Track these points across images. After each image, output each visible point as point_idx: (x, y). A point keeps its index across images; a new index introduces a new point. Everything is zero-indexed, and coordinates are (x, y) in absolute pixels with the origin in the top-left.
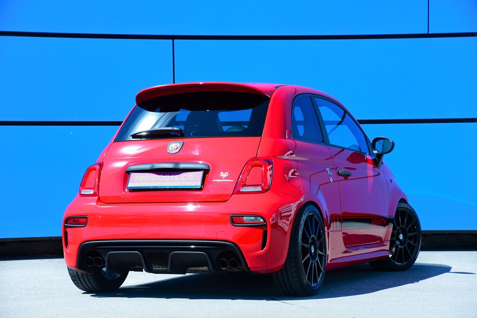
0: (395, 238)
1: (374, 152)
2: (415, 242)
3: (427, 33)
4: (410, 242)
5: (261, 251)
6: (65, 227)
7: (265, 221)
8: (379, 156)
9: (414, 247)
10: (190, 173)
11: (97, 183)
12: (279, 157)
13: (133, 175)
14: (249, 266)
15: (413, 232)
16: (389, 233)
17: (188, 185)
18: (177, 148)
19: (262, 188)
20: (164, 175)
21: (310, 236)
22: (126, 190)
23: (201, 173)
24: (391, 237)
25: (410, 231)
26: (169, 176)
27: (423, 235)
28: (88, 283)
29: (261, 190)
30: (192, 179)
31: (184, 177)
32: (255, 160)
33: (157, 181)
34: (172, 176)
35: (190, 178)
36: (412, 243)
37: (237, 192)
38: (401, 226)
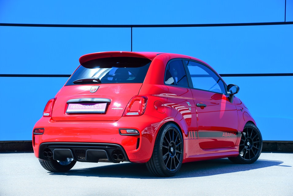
0: (244, 144)
1: (228, 93)
2: (258, 147)
3: (284, 21)
4: (255, 147)
5: (136, 150)
6: (34, 135)
7: (138, 133)
8: (231, 95)
9: (257, 150)
10: (100, 104)
11: (52, 109)
12: (155, 95)
13: (70, 105)
14: (129, 158)
15: (257, 141)
16: (239, 141)
17: (98, 111)
18: (95, 89)
19: (139, 113)
20: (86, 105)
21: (170, 142)
22: (66, 114)
23: (106, 104)
24: (240, 144)
25: (255, 140)
26: (88, 106)
27: (263, 143)
28: (49, 167)
29: (138, 114)
30: (100, 108)
31: (97, 107)
32: (137, 97)
33: (82, 108)
34: (90, 106)
35: (100, 107)
36: (256, 147)
37: (124, 115)
38: (248, 137)
